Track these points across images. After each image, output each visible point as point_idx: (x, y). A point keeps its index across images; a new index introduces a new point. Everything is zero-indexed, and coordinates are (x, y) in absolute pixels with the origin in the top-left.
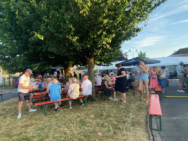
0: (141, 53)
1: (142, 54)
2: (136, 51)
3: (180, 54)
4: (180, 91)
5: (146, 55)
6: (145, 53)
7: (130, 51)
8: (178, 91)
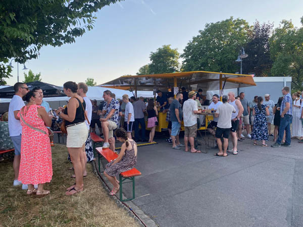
0: (30, 73)
1: (33, 76)
2: (25, 68)
5: (40, 78)
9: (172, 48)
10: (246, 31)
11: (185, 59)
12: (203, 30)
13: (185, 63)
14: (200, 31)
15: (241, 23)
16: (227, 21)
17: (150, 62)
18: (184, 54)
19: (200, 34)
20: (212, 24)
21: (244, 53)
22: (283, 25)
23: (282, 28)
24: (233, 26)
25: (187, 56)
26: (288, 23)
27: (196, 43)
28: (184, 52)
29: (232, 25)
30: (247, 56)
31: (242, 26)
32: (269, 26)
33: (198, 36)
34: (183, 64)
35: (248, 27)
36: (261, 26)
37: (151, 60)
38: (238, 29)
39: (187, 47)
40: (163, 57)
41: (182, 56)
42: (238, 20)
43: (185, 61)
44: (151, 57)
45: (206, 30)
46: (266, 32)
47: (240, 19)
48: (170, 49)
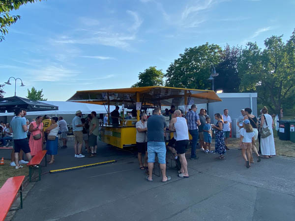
0: (33, 89)
1: (36, 92)
2: (22, 85)
3: (88, 99)
4: (78, 156)
5: (42, 94)
6: (42, 91)
7: (8, 83)
8: (76, 155)
9: (157, 69)
10: (219, 55)
11: (168, 79)
12: (183, 54)
13: (168, 82)
14: (180, 55)
15: (215, 48)
16: (203, 46)
17: (139, 81)
18: (167, 74)
19: (180, 57)
20: (191, 48)
21: (215, 72)
22: (249, 47)
23: (248, 49)
24: (209, 51)
25: (170, 76)
26: (253, 45)
27: (177, 65)
28: (167, 73)
29: (207, 50)
30: (218, 74)
31: (216, 50)
32: (238, 49)
33: (179, 59)
34: (166, 82)
35: (221, 51)
36: (231, 49)
37: (139, 79)
38: (213, 53)
39: (169, 68)
40: (149, 76)
41: (165, 76)
42: (213, 45)
43: (168, 80)
44: (139, 77)
45: (185, 54)
46: (235, 54)
47: (214, 44)
48: (155, 70)
